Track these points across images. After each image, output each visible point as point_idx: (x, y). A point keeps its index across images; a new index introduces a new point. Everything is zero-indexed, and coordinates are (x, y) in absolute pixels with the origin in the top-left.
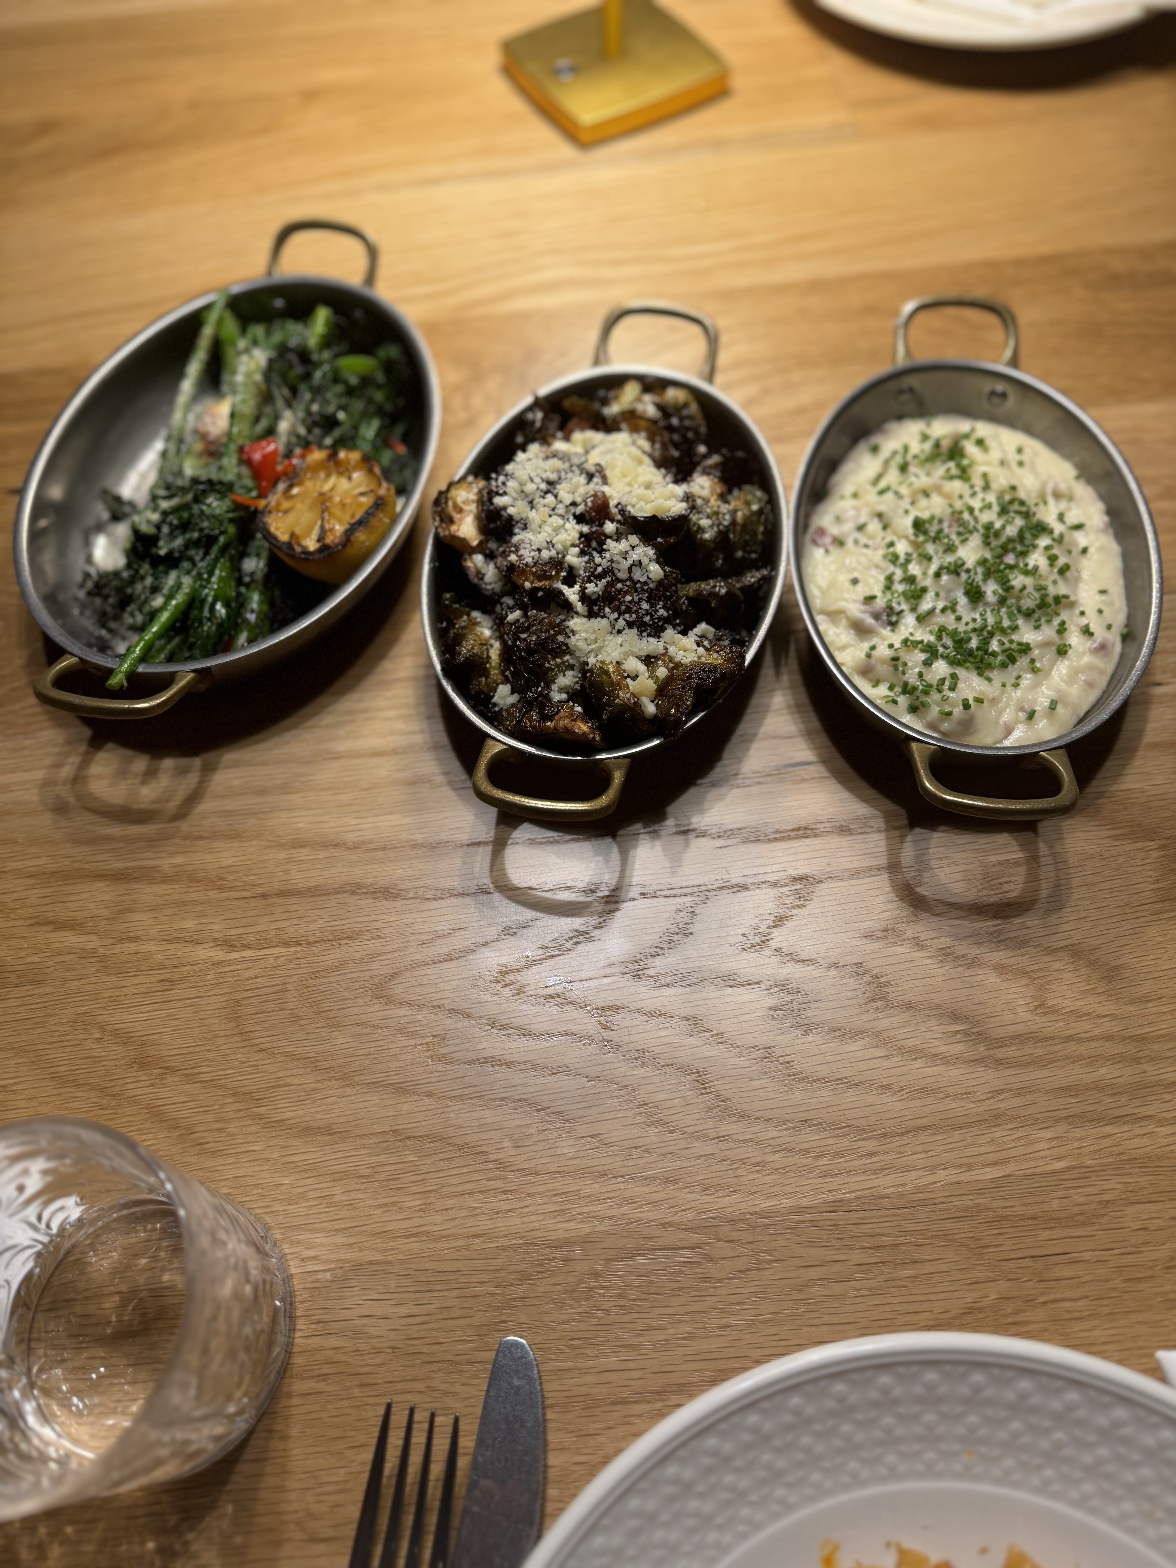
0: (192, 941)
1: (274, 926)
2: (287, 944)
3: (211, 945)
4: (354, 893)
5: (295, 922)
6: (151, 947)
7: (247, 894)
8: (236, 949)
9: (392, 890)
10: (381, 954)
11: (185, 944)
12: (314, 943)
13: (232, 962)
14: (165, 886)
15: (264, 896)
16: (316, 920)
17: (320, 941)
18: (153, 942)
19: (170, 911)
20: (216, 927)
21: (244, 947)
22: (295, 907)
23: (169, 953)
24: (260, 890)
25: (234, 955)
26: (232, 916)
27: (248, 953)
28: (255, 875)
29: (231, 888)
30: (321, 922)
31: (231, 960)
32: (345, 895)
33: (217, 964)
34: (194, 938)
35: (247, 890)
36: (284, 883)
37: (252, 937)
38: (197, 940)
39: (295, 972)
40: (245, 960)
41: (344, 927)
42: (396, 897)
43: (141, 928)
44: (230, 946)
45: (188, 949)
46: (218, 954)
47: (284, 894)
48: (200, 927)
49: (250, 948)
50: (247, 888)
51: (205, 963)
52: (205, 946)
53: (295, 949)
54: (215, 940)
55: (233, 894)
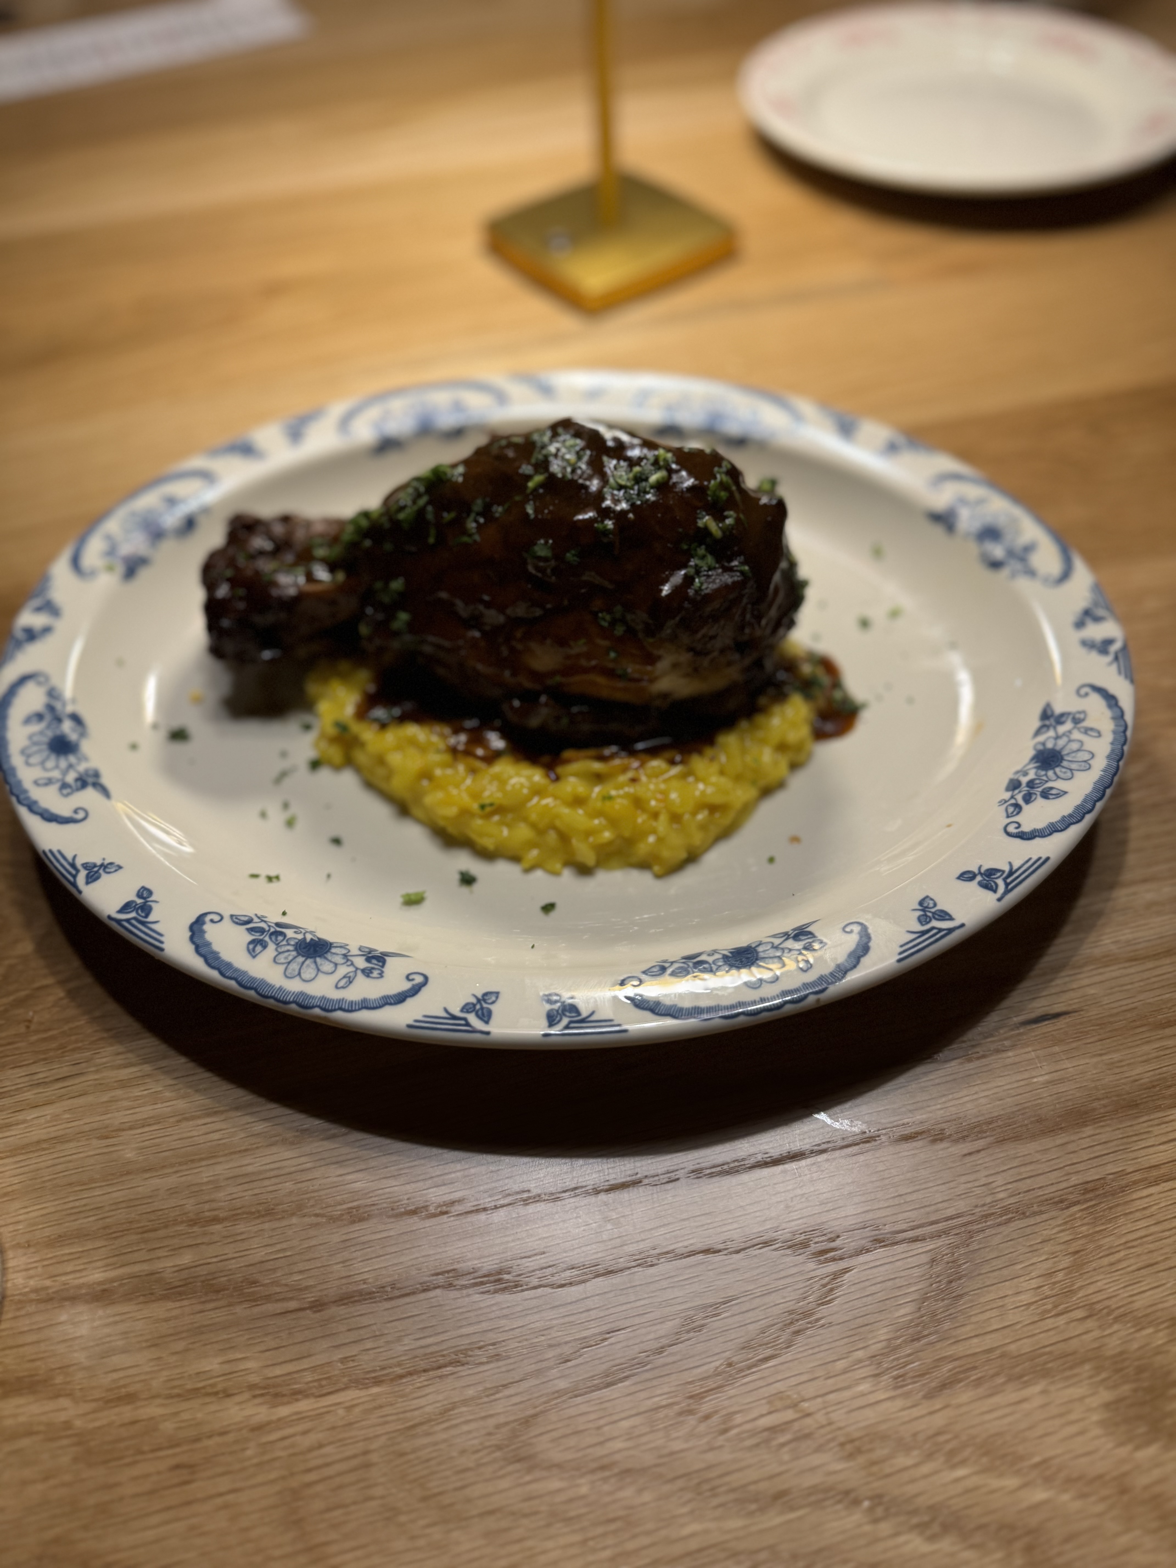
0: (216, 1393)
1: (339, 1355)
2: (359, 1383)
3: (246, 1396)
4: (450, 1286)
5: (369, 1345)
6: (153, 1410)
7: (293, 1305)
8: (285, 1399)
9: (506, 1277)
10: (505, 1386)
11: (208, 1400)
12: (401, 1377)
13: (281, 1423)
14: (170, 1305)
15: (318, 1306)
16: (399, 1339)
17: (410, 1374)
18: (159, 1401)
19: (181, 1345)
20: (251, 1365)
21: (298, 1394)
22: (365, 1321)
23: (185, 1416)
24: (310, 1297)
25: (284, 1411)
26: (273, 1344)
27: (304, 1405)
28: (301, 1272)
29: (268, 1298)
30: (406, 1341)
31: (279, 1420)
32: (438, 1292)
33: (259, 1428)
34: (220, 1387)
35: (291, 1299)
36: (344, 1281)
37: (309, 1377)
38: (224, 1391)
39: (380, 1430)
40: (300, 1418)
41: (444, 1346)
42: (516, 1286)
43: (137, 1379)
44: (276, 1395)
45: (213, 1408)
46: (260, 1412)
47: (346, 1299)
48: (227, 1368)
49: (307, 1396)
50: (290, 1295)
51: (240, 1430)
52: (238, 1399)
53: (375, 1390)
54: (252, 1387)
55: (270, 1307)
